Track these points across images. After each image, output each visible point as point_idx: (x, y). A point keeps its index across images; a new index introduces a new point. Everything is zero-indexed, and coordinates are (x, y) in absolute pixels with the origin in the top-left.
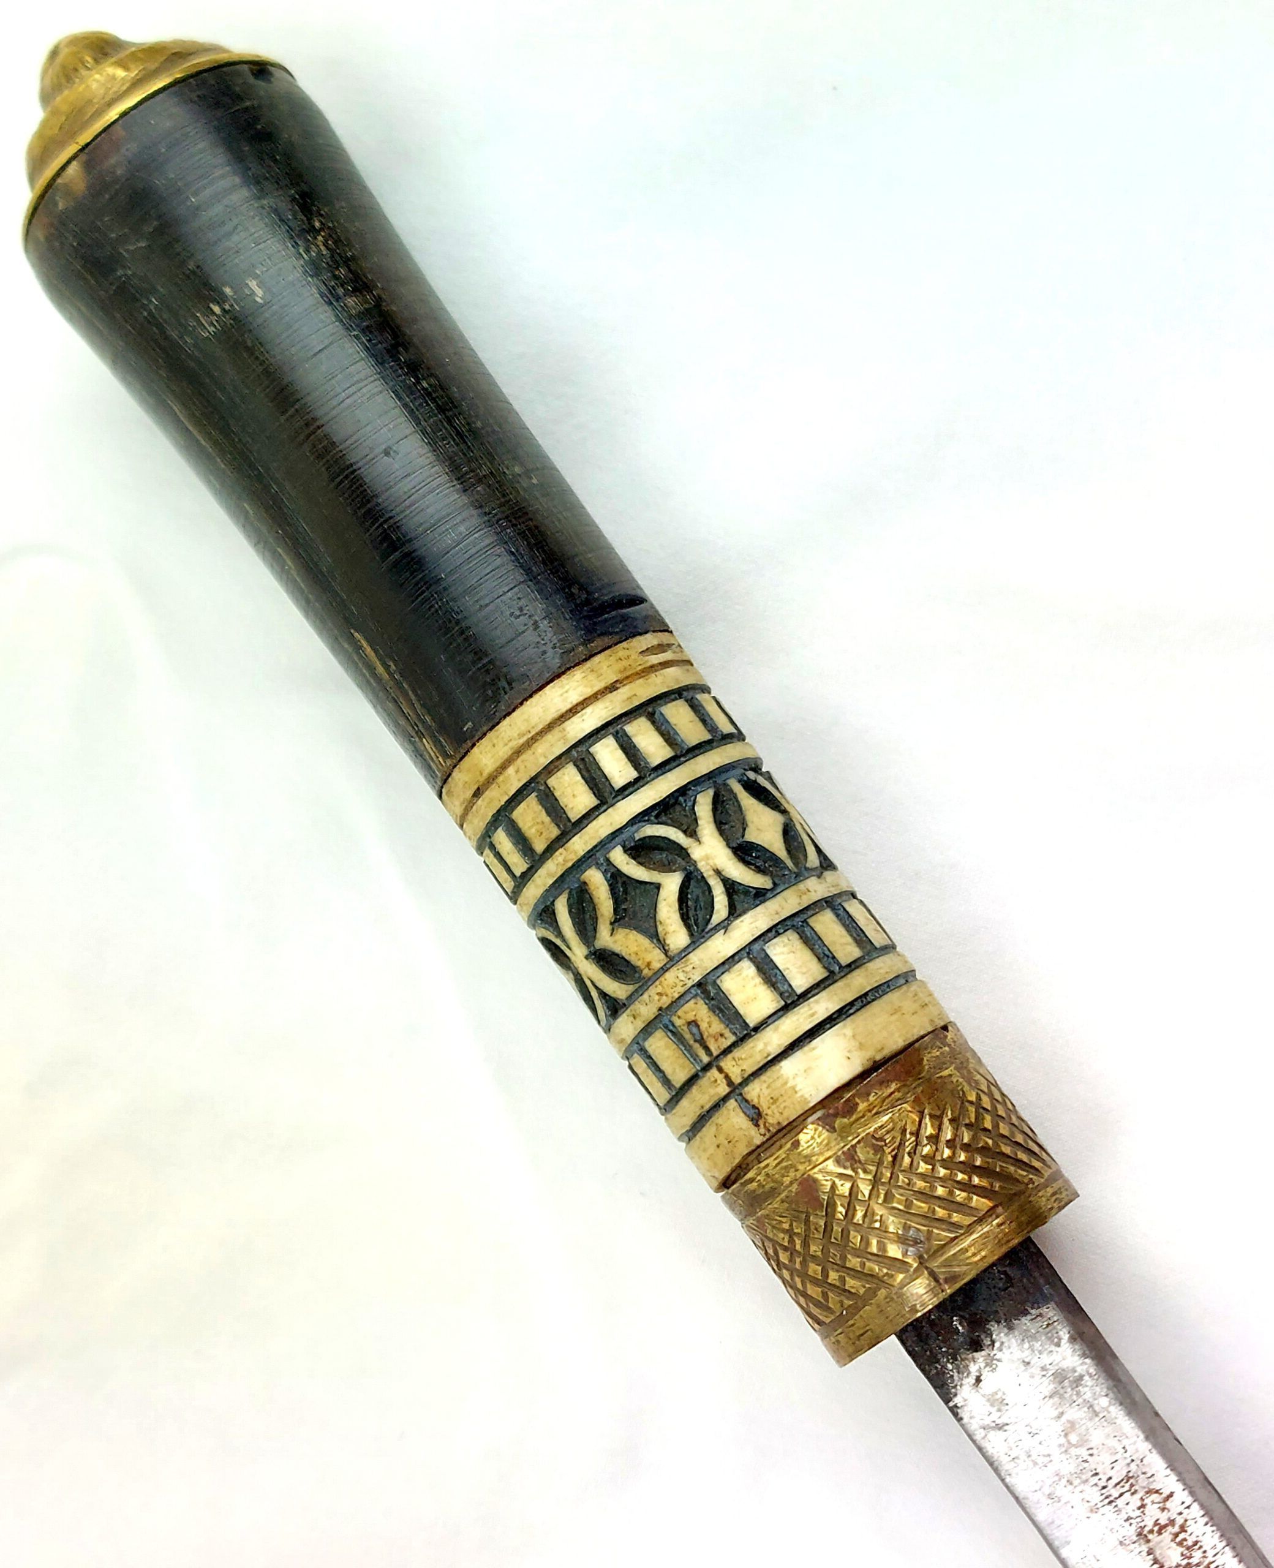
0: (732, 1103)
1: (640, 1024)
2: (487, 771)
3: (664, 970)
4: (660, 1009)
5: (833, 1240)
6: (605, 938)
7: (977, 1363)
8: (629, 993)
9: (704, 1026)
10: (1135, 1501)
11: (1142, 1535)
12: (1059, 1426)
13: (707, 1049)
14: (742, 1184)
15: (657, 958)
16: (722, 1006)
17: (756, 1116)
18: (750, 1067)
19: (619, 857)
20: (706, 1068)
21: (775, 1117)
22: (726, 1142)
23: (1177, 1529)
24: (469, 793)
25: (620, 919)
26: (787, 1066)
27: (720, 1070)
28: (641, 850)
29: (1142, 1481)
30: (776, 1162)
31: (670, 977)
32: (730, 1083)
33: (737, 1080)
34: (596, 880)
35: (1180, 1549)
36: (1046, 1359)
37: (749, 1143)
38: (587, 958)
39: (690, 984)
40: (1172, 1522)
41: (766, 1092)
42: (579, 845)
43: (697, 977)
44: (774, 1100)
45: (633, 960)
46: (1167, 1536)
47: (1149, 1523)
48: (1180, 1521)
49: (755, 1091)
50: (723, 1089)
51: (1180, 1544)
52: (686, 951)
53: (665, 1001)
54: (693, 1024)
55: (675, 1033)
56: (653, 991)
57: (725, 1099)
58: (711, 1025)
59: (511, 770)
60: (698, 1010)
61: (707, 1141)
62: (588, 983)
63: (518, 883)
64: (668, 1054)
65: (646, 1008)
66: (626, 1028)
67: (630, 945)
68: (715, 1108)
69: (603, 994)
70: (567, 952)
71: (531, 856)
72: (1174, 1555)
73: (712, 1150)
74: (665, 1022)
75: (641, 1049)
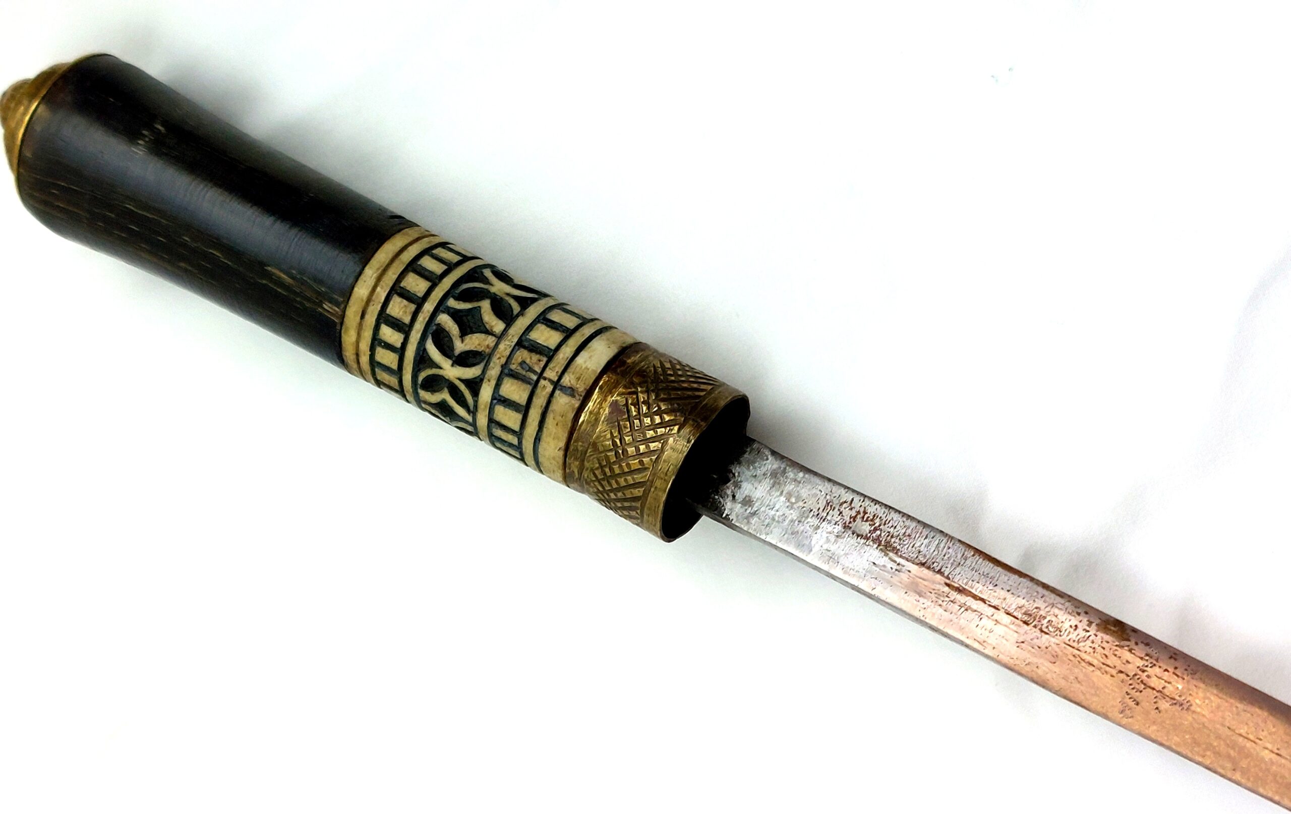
0: (557, 392)
1: (493, 383)
2: (365, 298)
3: (497, 345)
4: (502, 366)
5: (636, 428)
6: (460, 347)
8: (482, 368)
9: (528, 362)
10: (836, 512)
11: (846, 527)
12: (783, 499)
13: (534, 372)
14: (578, 430)
15: (490, 341)
16: (535, 348)
17: (571, 391)
18: (560, 369)
19: (452, 303)
20: (538, 381)
21: (583, 386)
22: (560, 418)
23: (862, 514)
24: (358, 318)
25: (465, 332)
26: (579, 360)
27: (545, 379)
28: (465, 296)
29: (836, 501)
30: (593, 402)
31: (502, 346)
32: (550, 381)
33: (556, 379)
34: (444, 319)
35: (868, 523)
36: (764, 469)
37: (573, 409)
38: (452, 366)
39: (513, 344)
40: (858, 512)
41: (572, 377)
42: (429, 307)
43: (515, 340)
44: (578, 379)
45: (480, 349)
46: (858, 520)
47: (847, 519)
48: (862, 510)
49: (567, 380)
50: (550, 388)
51: (867, 521)
52: (505, 331)
53: (503, 360)
54: (523, 363)
55: (514, 375)
56: (495, 359)
57: (552, 394)
58: (533, 360)
59: (379, 289)
60: (522, 355)
61: (550, 427)
62: (458, 383)
63: (401, 351)
64: (514, 390)
65: (494, 371)
66: (486, 393)
67: (474, 342)
68: (549, 402)
69: (467, 382)
70: (440, 372)
71: (404, 329)
72: (866, 528)
73: (554, 430)
74: (507, 372)
75: (498, 399)
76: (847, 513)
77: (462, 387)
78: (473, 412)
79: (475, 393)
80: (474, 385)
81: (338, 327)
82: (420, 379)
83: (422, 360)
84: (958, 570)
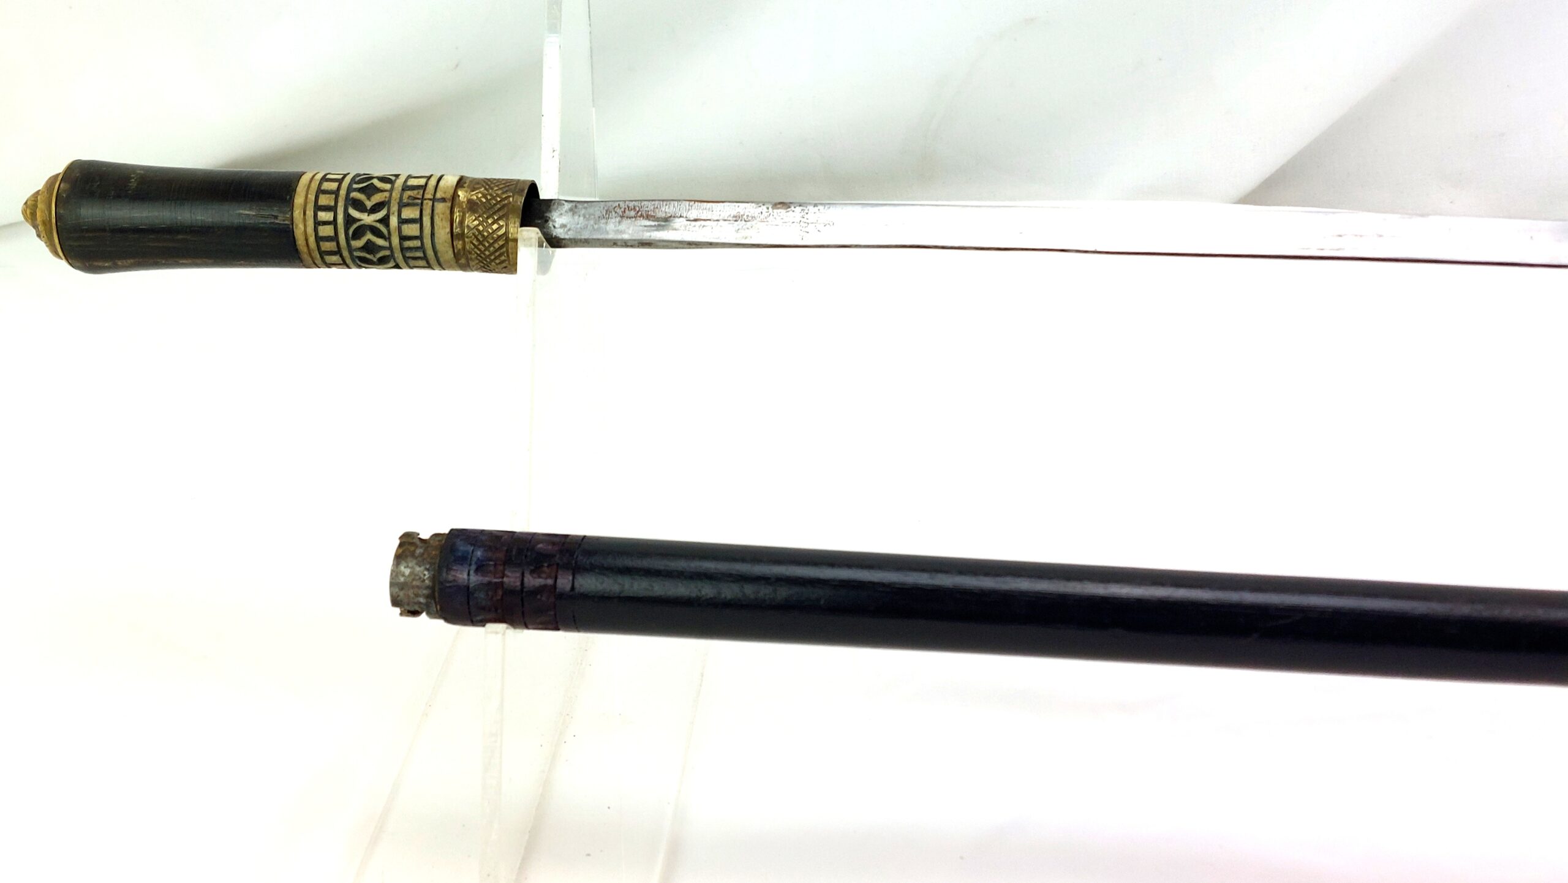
0: (436, 204)
1: (396, 214)
2: (303, 203)
3: (391, 195)
4: (398, 203)
6: (369, 204)
7: (551, 224)
8: (387, 209)
9: (412, 195)
10: (614, 213)
11: (622, 217)
12: (582, 218)
13: (418, 199)
15: (387, 194)
16: (413, 188)
17: (443, 200)
18: (433, 192)
19: (355, 186)
20: (422, 203)
21: (449, 195)
22: (443, 215)
23: (627, 209)
24: (302, 216)
25: (369, 196)
26: (441, 184)
27: (426, 199)
29: (611, 208)
31: (394, 194)
32: (430, 199)
33: (432, 197)
34: (355, 195)
35: (632, 211)
36: (564, 210)
37: (448, 208)
38: (368, 215)
39: (400, 191)
40: (625, 209)
41: (441, 192)
42: (343, 192)
43: (400, 188)
44: (445, 193)
45: (383, 200)
46: (627, 211)
47: (621, 214)
48: (626, 207)
49: (438, 195)
50: (430, 203)
51: (631, 210)
52: (392, 187)
53: (398, 200)
54: (410, 197)
55: (407, 205)
56: (392, 201)
57: (433, 205)
58: (415, 193)
59: (309, 196)
60: (408, 193)
61: (438, 223)
62: (375, 224)
63: (334, 222)
64: (409, 213)
65: (394, 208)
66: (394, 221)
67: (377, 198)
68: (433, 211)
69: (380, 221)
70: (362, 223)
71: (333, 209)
72: (633, 213)
73: (441, 224)
74: (402, 205)
75: (402, 221)
76: (620, 211)
77: (378, 225)
78: (388, 238)
79: (387, 225)
80: (385, 221)
81: (291, 226)
82: (351, 232)
83: (349, 220)
84: (690, 212)
